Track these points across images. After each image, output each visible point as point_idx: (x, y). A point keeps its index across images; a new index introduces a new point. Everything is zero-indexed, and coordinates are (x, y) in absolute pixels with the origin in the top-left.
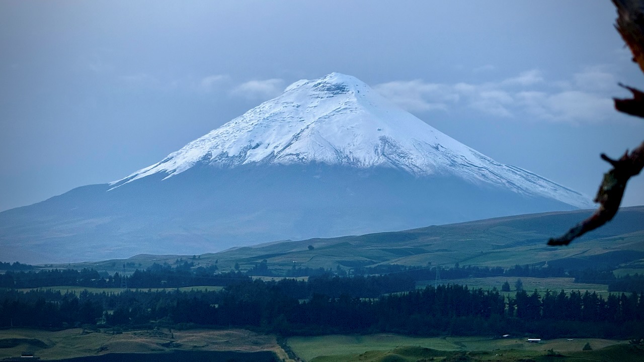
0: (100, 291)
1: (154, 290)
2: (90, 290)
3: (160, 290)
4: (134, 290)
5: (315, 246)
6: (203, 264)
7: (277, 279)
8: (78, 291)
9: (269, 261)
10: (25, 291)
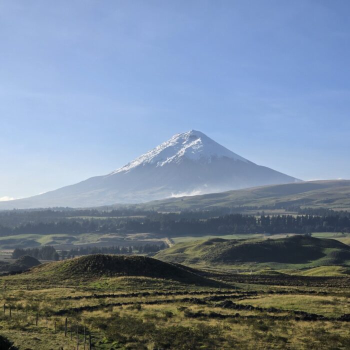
0: (98, 218)
1: (119, 217)
2: (94, 217)
3: (122, 217)
4: (111, 217)
5: (184, 199)
6: (140, 207)
7: (168, 213)
8: (90, 218)
9: (166, 206)
10: (69, 218)
